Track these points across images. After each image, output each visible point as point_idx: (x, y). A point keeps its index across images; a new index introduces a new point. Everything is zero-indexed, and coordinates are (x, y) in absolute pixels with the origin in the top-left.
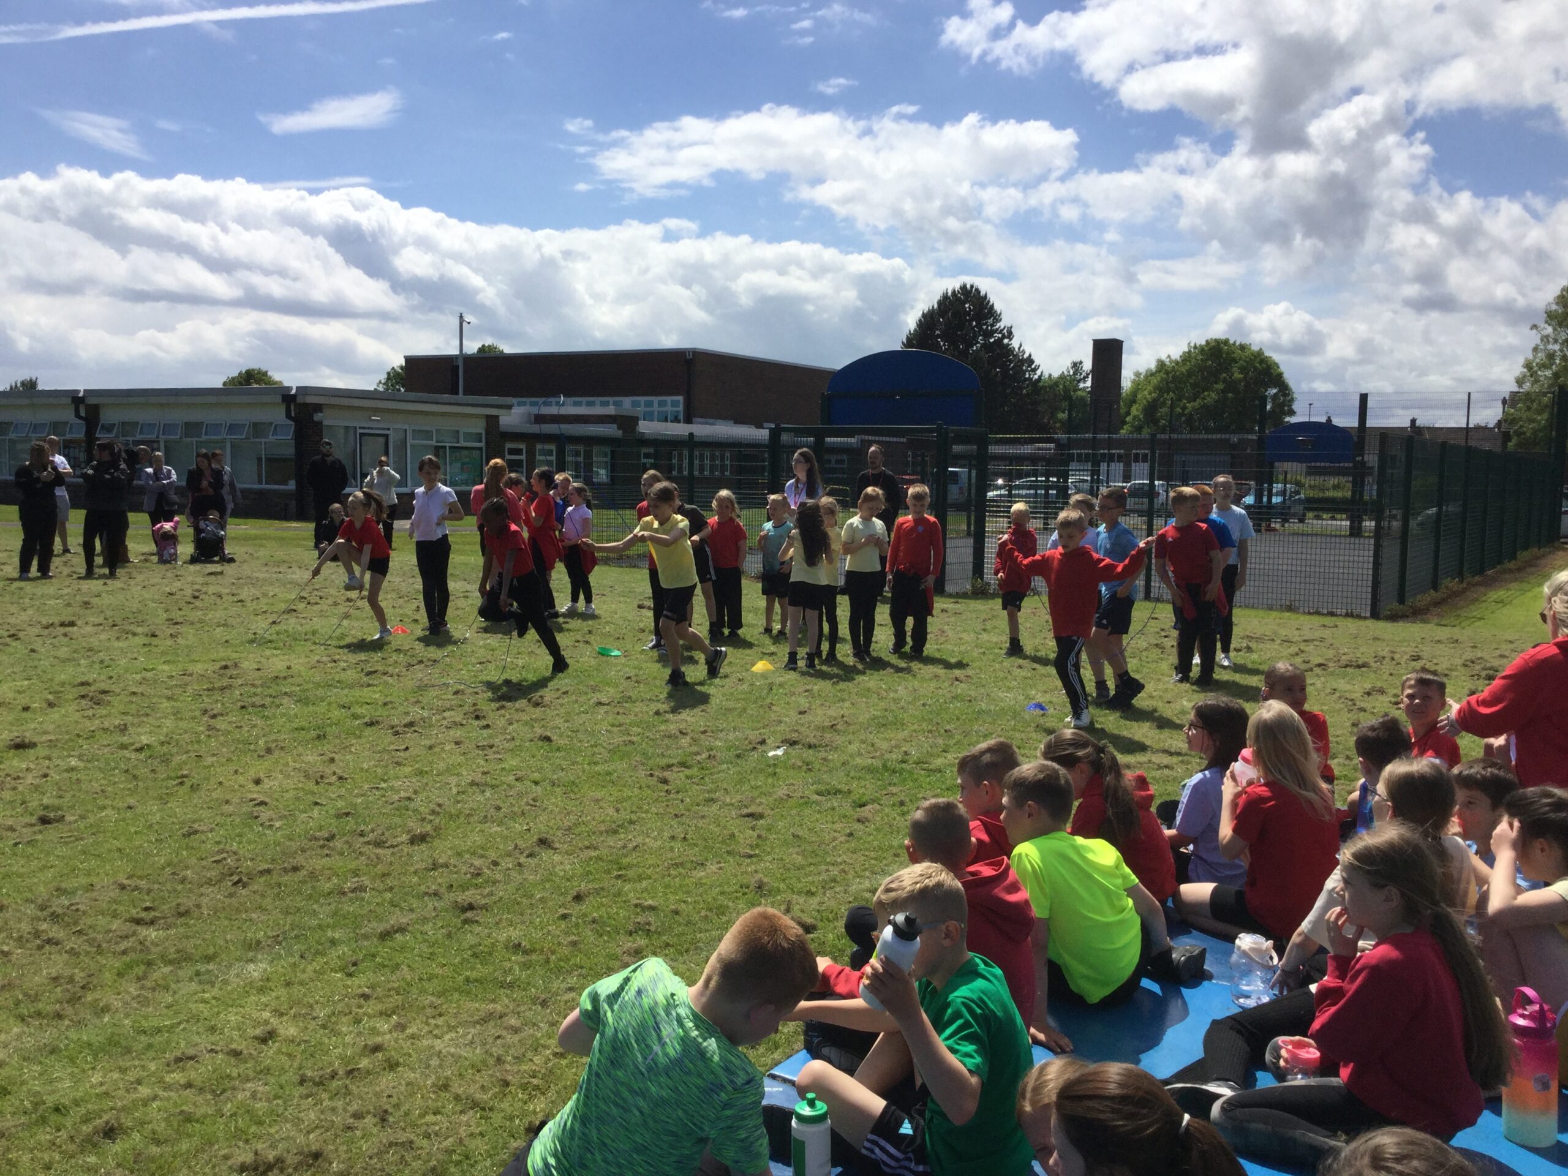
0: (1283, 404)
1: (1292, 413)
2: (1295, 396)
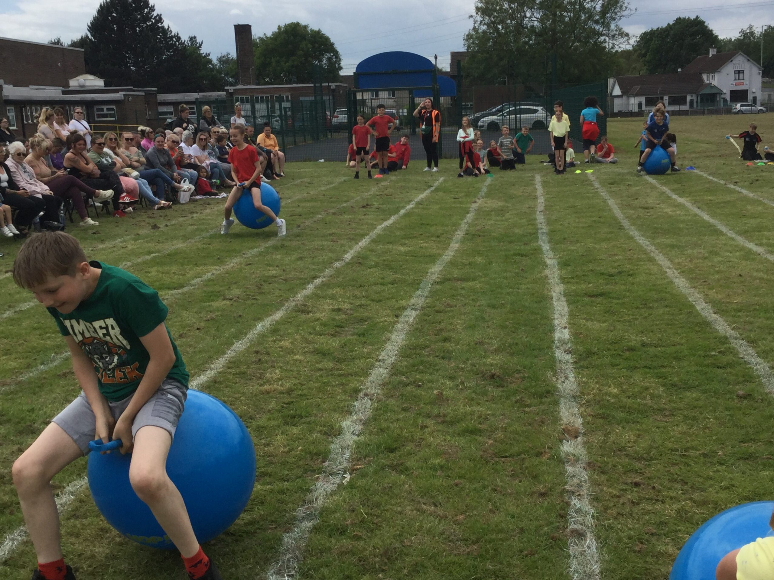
0: (336, 62)
1: (341, 68)
2: (341, 57)
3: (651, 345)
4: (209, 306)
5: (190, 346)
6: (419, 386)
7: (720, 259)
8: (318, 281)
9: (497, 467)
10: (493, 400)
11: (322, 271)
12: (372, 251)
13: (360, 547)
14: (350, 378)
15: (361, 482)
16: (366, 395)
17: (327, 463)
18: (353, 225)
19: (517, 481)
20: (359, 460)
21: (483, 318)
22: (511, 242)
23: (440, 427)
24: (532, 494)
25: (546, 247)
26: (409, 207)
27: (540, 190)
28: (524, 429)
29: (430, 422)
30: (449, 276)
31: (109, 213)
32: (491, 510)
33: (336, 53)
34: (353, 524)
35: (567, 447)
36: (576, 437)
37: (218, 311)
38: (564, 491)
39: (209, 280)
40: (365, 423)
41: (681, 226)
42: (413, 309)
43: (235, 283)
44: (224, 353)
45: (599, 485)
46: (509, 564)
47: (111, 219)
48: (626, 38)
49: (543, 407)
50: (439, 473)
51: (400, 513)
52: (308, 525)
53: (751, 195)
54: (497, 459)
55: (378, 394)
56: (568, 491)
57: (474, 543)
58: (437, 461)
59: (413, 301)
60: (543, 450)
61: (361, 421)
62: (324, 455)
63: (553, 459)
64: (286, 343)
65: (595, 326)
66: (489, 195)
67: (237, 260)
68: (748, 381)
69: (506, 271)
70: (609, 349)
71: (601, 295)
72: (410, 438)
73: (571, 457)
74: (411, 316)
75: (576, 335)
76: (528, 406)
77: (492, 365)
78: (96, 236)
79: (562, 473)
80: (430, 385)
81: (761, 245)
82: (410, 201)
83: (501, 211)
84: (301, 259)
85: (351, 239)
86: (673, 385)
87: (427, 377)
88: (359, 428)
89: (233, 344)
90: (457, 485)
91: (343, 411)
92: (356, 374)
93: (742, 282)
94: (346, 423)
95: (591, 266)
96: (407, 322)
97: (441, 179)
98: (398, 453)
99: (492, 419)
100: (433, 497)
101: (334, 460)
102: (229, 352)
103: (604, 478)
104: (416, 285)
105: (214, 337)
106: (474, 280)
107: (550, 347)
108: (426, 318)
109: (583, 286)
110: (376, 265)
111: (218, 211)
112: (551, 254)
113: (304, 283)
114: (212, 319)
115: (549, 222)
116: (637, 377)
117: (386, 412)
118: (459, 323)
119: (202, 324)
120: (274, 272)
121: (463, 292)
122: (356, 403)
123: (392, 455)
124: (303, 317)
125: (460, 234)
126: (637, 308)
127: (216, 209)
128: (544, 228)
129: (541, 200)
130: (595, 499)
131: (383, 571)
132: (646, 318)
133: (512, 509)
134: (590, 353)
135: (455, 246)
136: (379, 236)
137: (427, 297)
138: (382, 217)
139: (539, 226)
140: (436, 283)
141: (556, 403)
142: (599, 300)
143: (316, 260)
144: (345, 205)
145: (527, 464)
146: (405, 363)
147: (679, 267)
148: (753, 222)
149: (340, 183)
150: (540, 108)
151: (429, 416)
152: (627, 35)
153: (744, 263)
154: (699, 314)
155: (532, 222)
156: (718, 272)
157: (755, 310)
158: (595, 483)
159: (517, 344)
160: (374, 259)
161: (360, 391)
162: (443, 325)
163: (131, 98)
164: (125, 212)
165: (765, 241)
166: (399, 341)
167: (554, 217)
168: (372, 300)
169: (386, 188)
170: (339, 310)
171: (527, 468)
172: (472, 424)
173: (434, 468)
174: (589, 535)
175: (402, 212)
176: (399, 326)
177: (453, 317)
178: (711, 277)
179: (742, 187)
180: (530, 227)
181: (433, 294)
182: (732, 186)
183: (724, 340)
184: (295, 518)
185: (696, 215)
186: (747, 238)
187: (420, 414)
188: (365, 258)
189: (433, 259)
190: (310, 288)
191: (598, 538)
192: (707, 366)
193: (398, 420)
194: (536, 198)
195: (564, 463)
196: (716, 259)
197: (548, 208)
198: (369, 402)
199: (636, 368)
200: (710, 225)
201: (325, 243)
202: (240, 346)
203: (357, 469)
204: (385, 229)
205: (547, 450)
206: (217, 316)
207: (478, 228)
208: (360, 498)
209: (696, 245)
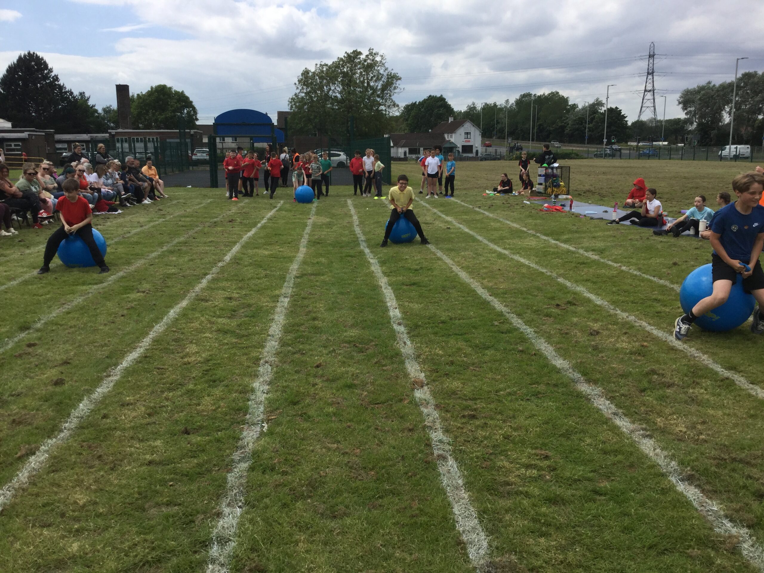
0: (193, 115)
1: (197, 119)
2: (198, 112)
3: (455, 318)
4: (128, 297)
5: (119, 329)
6: (304, 354)
7: (484, 258)
8: (209, 277)
9: (374, 412)
10: (358, 362)
11: (210, 269)
12: (244, 254)
13: (289, 480)
14: (250, 349)
15: (278, 429)
16: (266, 362)
17: (248, 416)
18: (226, 235)
19: (390, 422)
20: (271, 412)
21: (337, 302)
22: (341, 247)
23: (326, 384)
24: (403, 431)
25: (367, 251)
26: (264, 221)
27: (353, 211)
28: (386, 382)
29: (317, 381)
30: (305, 272)
31: (29, 226)
32: (377, 444)
33: (194, 109)
34: (279, 463)
35: (418, 394)
36: (422, 387)
37: (135, 301)
38: (425, 427)
39: (123, 277)
40: (270, 383)
41: (453, 236)
42: (285, 297)
43: (145, 279)
44: (147, 334)
45: (447, 420)
46: (400, 485)
47: (31, 230)
48: (397, 108)
49: (395, 366)
50: (333, 418)
51: (313, 451)
52: (244, 465)
53: (491, 215)
54: (372, 406)
55: (275, 361)
56: (428, 427)
57: (371, 470)
58: (331, 409)
59: (283, 291)
60: (403, 397)
61: (266, 382)
62: (245, 410)
63: (412, 403)
64: (196, 324)
65: (416, 306)
66: (317, 214)
67: (142, 261)
68: (522, 342)
69: (344, 268)
70: (429, 323)
71: (414, 284)
72: (306, 393)
73: (424, 401)
74: (285, 302)
75: (404, 312)
76: (385, 365)
77: (351, 337)
78: (22, 243)
79: (421, 414)
80: (311, 353)
81: (505, 249)
82: (263, 218)
83: (329, 225)
84: (192, 260)
85: (226, 246)
86: (477, 346)
87: (308, 347)
88: (266, 387)
89: (153, 327)
90: (349, 427)
91: (251, 376)
92: (255, 347)
93: (501, 274)
94: (256, 385)
95: (400, 264)
96: (283, 306)
97: (282, 202)
98: (300, 406)
99: (361, 376)
100: (334, 437)
101: (253, 414)
102: (151, 333)
103: (449, 415)
104: (283, 278)
105: (137, 322)
106: (323, 275)
107: (389, 322)
108: (296, 303)
109: (401, 278)
110: (250, 264)
111: (116, 223)
112: (371, 256)
113: (199, 278)
114: (132, 308)
115: (364, 233)
116: (452, 342)
117: (284, 375)
118: (321, 306)
119: (125, 312)
120: (173, 270)
121: (318, 284)
122: (259, 369)
123: (296, 407)
124: (204, 304)
125: (304, 241)
126: (440, 293)
127: (114, 222)
128: (362, 237)
129: (355, 218)
130: (447, 431)
131: (310, 497)
132: (447, 299)
133: (393, 442)
134: (417, 326)
135: (303, 250)
136: (247, 243)
137: (293, 288)
138: (246, 229)
139: (358, 236)
140: (297, 277)
141: (403, 362)
142: (412, 288)
143: (203, 261)
144: (215, 220)
145: (395, 408)
146: (289, 337)
147: (458, 264)
148: (496, 234)
149: (209, 203)
150: (342, 153)
151: (315, 376)
152: (398, 106)
153: (500, 261)
154: (481, 297)
155: (352, 232)
156: (485, 267)
157: (515, 293)
158: (444, 419)
159: (366, 321)
160: (247, 260)
161: (260, 359)
162: (310, 308)
163: (34, 137)
164: (42, 225)
165: (508, 246)
166: (281, 321)
167: (367, 230)
168: (253, 290)
169: (243, 207)
170: (230, 298)
171: (395, 411)
172: (349, 381)
173: (328, 415)
174: (449, 457)
175: (259, 225)
176: (278, 310)
177: (316, 302)
178: (481, 271)
179: (485, 210)
180: (352, 236)
181: (296, 285)
182: (477, 209)
183: (501, 314)
184: (233, 461)
185: (460, 228)
186: (495, 244)
187: (309, 375)
188: (241, 259)
189: (290, 259)
190: (204, 282)
191: (456, 459)
192: (495, 332)
193: (294, 380)
194: (351, 216)
195: (419, 406)
196: (482, 259)
197: (361, 223)
198: (270, 368)
199: (450, 335)
200: (472, 237)
201: (207, 248)
202: (159, 328)
203: (271, 420)
204: (250, 238)
205: (407, 398)
206: (135, 305)
207: (316, 237)
208: (280, 442)
209: (465, 249)
